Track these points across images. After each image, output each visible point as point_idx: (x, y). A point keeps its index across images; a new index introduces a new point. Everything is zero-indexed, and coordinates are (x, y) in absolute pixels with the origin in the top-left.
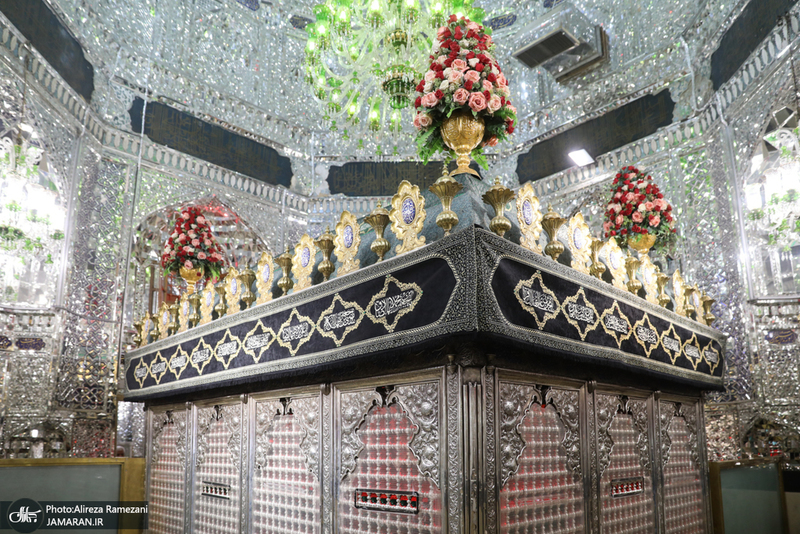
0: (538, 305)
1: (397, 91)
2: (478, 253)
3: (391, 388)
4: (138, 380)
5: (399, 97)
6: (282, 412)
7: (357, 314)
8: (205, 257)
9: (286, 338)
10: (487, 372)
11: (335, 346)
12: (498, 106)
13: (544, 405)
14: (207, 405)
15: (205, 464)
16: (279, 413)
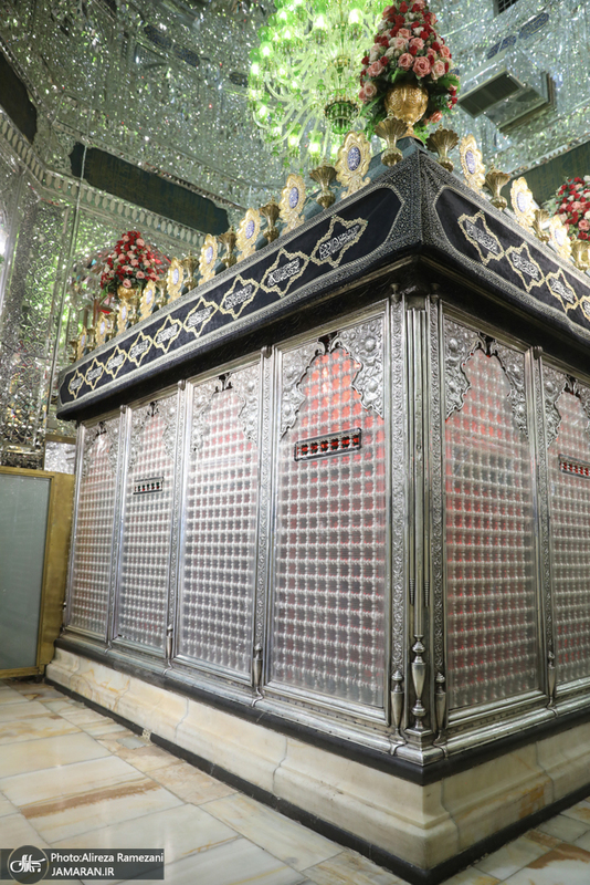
0: (482, 242)
1: (339, 115)
2: (422, 176)
3: (334, 335)
4: (73, 393)
5: (341, 120)
6: (220, 388)
7: (302, 262)
8: (143, 276)
9: (228, 306)
10: (431, 302)
11: (279, 298)
12: (442, 73)
13: (488, 354)
14: (142, 404)
15: (138, 464)
16: (217, 391)
